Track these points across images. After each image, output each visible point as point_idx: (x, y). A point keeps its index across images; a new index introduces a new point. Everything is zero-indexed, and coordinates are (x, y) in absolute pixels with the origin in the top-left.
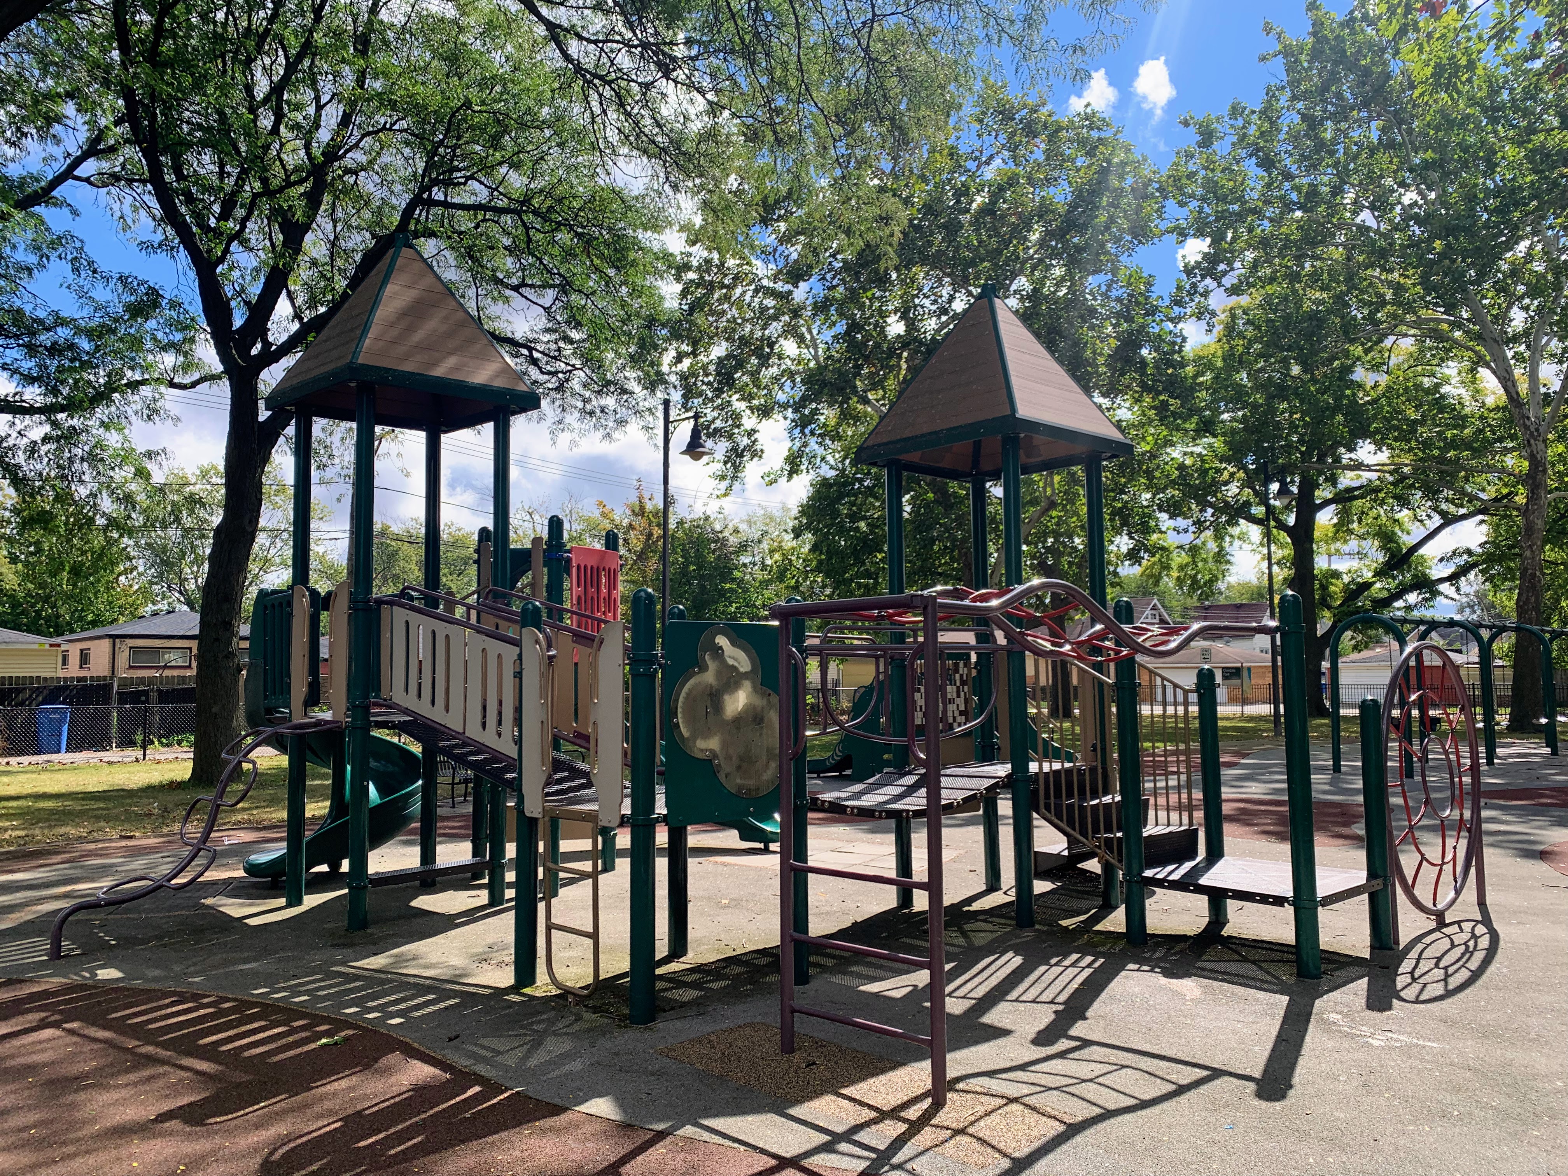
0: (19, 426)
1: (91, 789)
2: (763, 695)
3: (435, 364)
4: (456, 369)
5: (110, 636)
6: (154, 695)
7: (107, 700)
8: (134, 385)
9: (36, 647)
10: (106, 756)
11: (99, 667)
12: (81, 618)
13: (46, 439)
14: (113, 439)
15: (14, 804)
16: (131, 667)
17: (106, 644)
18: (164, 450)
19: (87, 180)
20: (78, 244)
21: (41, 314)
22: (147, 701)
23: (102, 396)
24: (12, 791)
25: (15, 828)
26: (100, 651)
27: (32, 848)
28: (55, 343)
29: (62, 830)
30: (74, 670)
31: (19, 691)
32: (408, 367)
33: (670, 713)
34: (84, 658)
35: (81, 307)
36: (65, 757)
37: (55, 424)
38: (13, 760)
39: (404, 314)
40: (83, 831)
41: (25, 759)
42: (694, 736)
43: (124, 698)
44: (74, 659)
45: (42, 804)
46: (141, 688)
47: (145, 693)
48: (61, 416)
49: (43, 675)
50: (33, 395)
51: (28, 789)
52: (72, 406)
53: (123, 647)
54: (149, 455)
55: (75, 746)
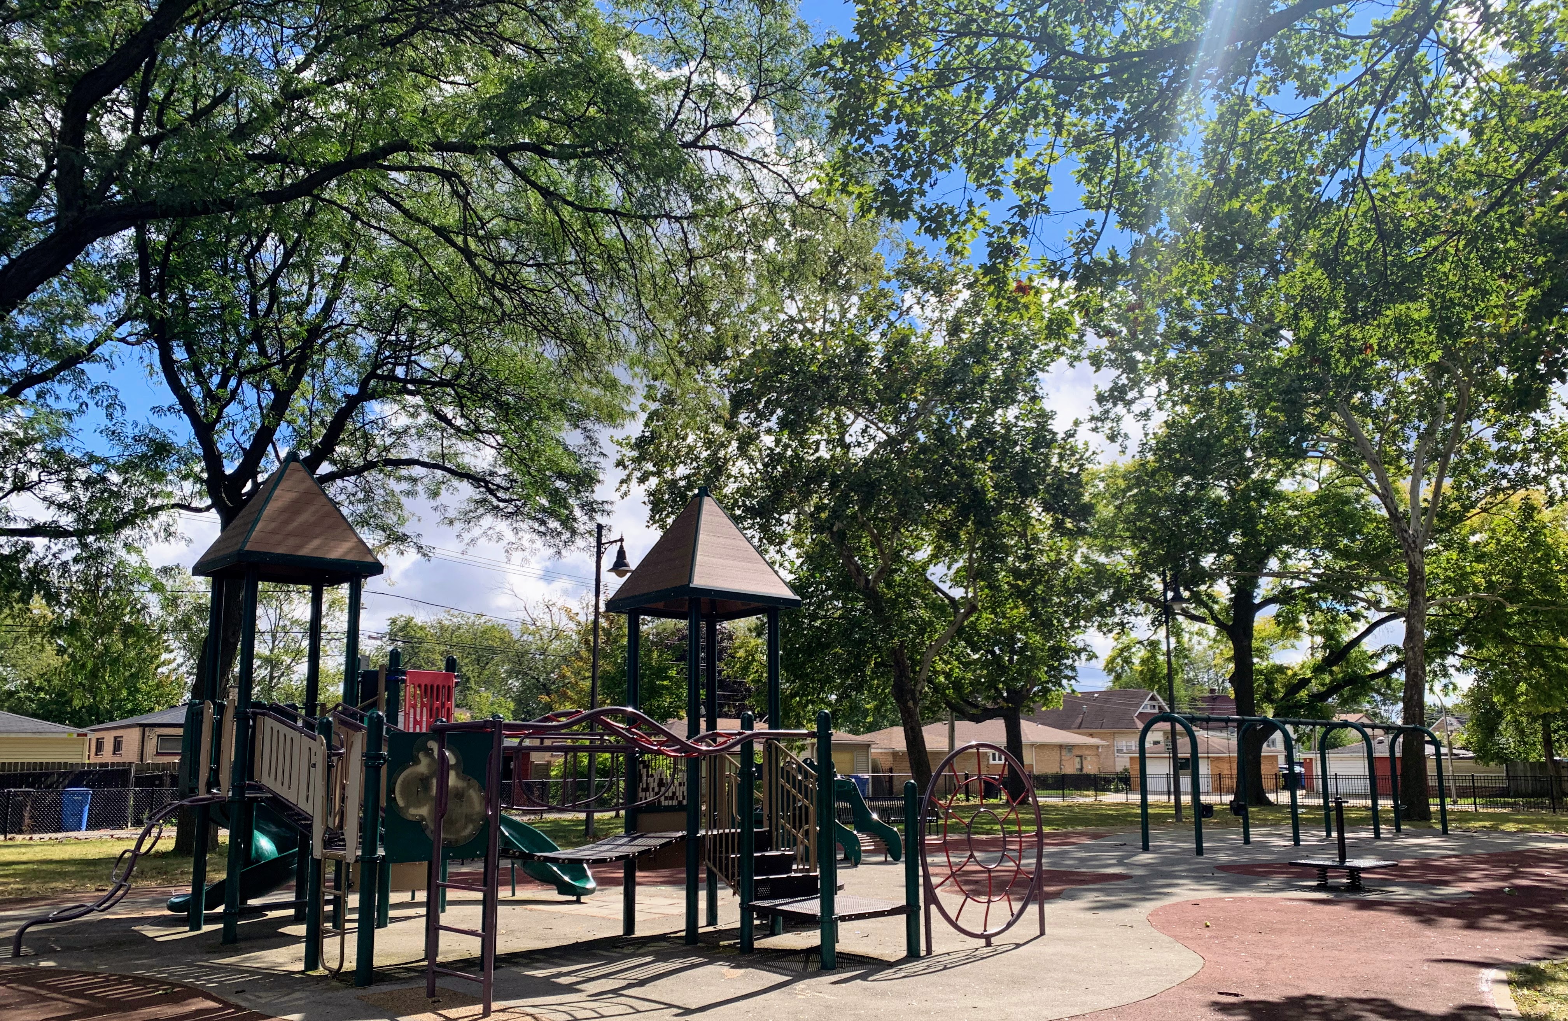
0: (55, 549)
1: (90, 857)
2: (464, 779)
3: (301, 546)
4: (316, 549)
5: (140, 725)
6: (168, 780)
7: (125, 784)
8: (154, 511)
9: (65, 736)
10: (118, 833)
11: (129, 754)
12: (119, 708)
13: (76, 560)
14: (133, 559)
15: (23, 867)
16: (158, 754)
17: (136, 733)
18: (178, 566)
19: (123, 340)
20: (113, 393)
21: (77, 455)
22: (160, 785)
23: (129, 520)
24: (24, 858)
25: (16, 883)
26: (131, 737)
27: (25, 896)
28: (88, 478)
29: (53, 885)
30: (107, 757)
31: (48, 775)
32: (281, 550)
33: (391, 790)
34: (117, 745)
35: (113, 447)
36: (83, 834)
37: (84, 546)
38: (36, 837)
39: (283, 511)
40: (67, 886)
41: (46, 836)
42: (408, 806)
43: (139, 782)
44: (108, 746)
45: (44, 867)
46: (156, 773)
47: (159, 777)
48: (91, 539)
49: (69, 761)
50: (67, 520)
51: (39, 857)
52: (101, 530)
53: (152, 735)
54: (166, 570)
55: (93, 825)
